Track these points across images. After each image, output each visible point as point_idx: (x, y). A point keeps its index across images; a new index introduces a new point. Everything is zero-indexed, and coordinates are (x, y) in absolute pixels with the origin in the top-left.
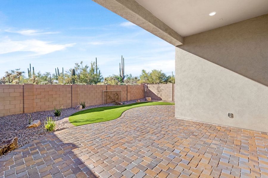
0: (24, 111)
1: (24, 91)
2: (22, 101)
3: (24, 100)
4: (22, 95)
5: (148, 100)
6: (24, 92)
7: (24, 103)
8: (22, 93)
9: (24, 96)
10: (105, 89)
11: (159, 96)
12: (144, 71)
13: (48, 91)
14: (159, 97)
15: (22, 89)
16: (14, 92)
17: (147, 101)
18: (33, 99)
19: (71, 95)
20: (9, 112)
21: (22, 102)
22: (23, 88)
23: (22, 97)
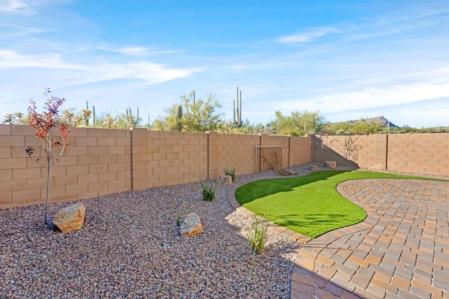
0: (132, 186)
1: (133, 144)
2: (129, 164)
3: (132, 162)
4: (130, 152)
5: (331, 166)
6: (133, 146)
7: (132, 170)
8: (130, 148)
9: (132, 154)
10: (258, 142)
11: (350, 158)
12: (278, 114)
13: (172, 146)
14: (351, 161)
15: (129, 139)
16: (115, 144)
17: (330, 168)
18: (147, 161)
19: (206, 153)
20: (106, 189)
21: (129, 168)
22: (130, 137)
23: (129, 156)
